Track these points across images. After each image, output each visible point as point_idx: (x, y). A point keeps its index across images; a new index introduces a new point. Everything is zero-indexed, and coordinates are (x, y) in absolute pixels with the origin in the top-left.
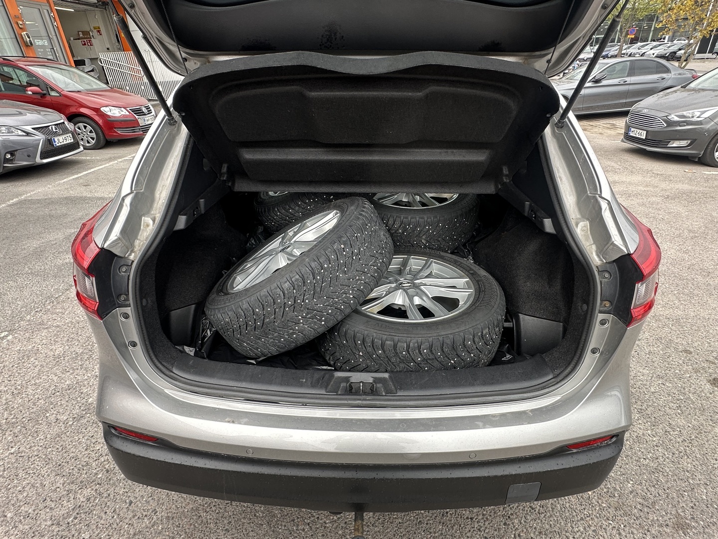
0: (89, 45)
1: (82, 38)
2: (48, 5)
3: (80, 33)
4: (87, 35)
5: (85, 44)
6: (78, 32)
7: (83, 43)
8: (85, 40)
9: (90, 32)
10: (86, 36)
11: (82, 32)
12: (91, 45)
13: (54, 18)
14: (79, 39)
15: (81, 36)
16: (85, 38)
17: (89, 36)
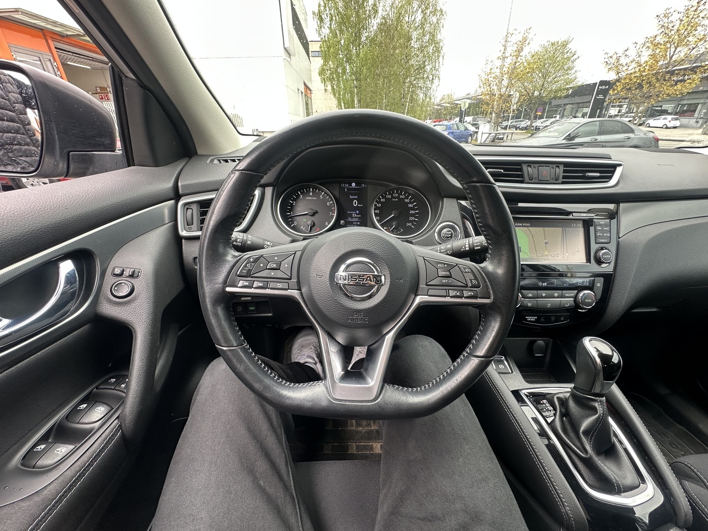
0: (106, 98)
1: (100, 93)
2: (50, 54)
3: (98, 88)
4: (104, 90)
5: (102, 98)
6: (96, 87)
7: (101, 97)
8: (103, 95)
9: (108, 89)
10: (103, 92)
11: (100, 88)
12: (108, 99)
13: (58, 68)
14: (97, 94)
15: (99, 91)
16: (102, 93)
17: (106, 92)
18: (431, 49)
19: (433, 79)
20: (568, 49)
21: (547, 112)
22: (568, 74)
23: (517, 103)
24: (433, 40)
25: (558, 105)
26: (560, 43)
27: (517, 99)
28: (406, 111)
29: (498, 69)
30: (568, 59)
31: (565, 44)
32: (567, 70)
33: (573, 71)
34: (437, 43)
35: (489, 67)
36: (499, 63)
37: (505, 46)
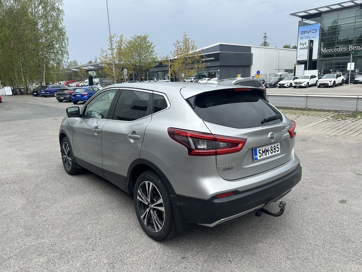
18: (56, 33)
19: (62, 54)
20: (148, 41)
21: (148, 75)
22: (152, 55)
23: (127, 75)
24: (56, 27)
25: (153, 72)
26: (142, 37)
27: (126, 73)
28: (44, 76)
29: (111, 55)
30: (150, 46)
31: (145, 38)
32: (151, 53)
33: (154, 53)
34: (60, 30)
35: (105, 54)
36: (110, 52)
37: (111, 43)
